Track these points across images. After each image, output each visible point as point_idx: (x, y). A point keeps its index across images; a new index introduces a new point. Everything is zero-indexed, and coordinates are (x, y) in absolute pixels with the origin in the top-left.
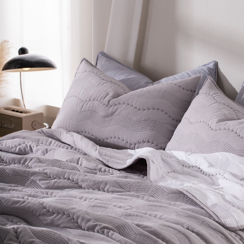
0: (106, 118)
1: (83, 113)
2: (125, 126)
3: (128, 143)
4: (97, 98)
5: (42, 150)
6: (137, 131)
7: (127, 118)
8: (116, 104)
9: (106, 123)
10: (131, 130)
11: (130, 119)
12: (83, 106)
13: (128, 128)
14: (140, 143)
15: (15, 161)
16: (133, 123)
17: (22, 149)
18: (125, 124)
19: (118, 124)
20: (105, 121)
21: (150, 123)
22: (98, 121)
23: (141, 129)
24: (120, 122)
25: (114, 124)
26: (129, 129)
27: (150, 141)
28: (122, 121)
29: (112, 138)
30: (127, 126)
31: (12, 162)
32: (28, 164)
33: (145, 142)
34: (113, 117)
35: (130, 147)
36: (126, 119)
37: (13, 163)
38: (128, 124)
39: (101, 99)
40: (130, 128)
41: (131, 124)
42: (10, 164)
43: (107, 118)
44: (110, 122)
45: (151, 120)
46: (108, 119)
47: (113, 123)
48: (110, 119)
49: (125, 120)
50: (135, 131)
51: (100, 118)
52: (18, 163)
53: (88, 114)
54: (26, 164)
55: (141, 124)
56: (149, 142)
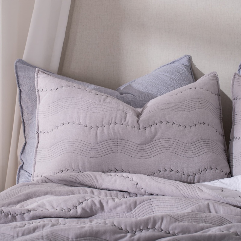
0: (144, 146)
1: (101, 143)
2: (176, 153)
3: (184, 174)
4: (113, 120)
5: (128, 204)
6: (193, 156)
7: (174, 140)
8: (150, 124)
9: (147, 152)
10: (185, 156)
11: (179, 142)
12: (96, 134)
13: (180, 154)
14: (201, 171)
15: (140, 227)
16: (184, 146)
17: (86, 209)
18: (176, 150)
19: (165, 151)
20: (145, 150)
21: (204, 142)
22: (134, 151)
23: (196, 153)
24: (167, 148)
25: (160, 152)
26: (183, 155)
27: (212, 167)
28: (170, 146)
29: (160, 171)
30: (178, 151)
31: (136, 230)
32: (160, 227)
33: (207, 169)
34: (154, 142)
35: (187, 180)
36: (174, 142)
37: (138, 230)
38: (179, 149)
39: (121, 120)
40: (184, 153)
41: (183, 148)
42: (134, 232)
43: (147, 145)
44: (153, 150)
45: (203, 138)
46: (149, 147)
47: (158, 150)
48: (151, 146)
49: (173, 145)
50: (191, 156)
51: (136, 147)
52: (146, 228)
53: (111, 145)
54: (156, 227)
55: (194, 146)
56: (212, 169)
